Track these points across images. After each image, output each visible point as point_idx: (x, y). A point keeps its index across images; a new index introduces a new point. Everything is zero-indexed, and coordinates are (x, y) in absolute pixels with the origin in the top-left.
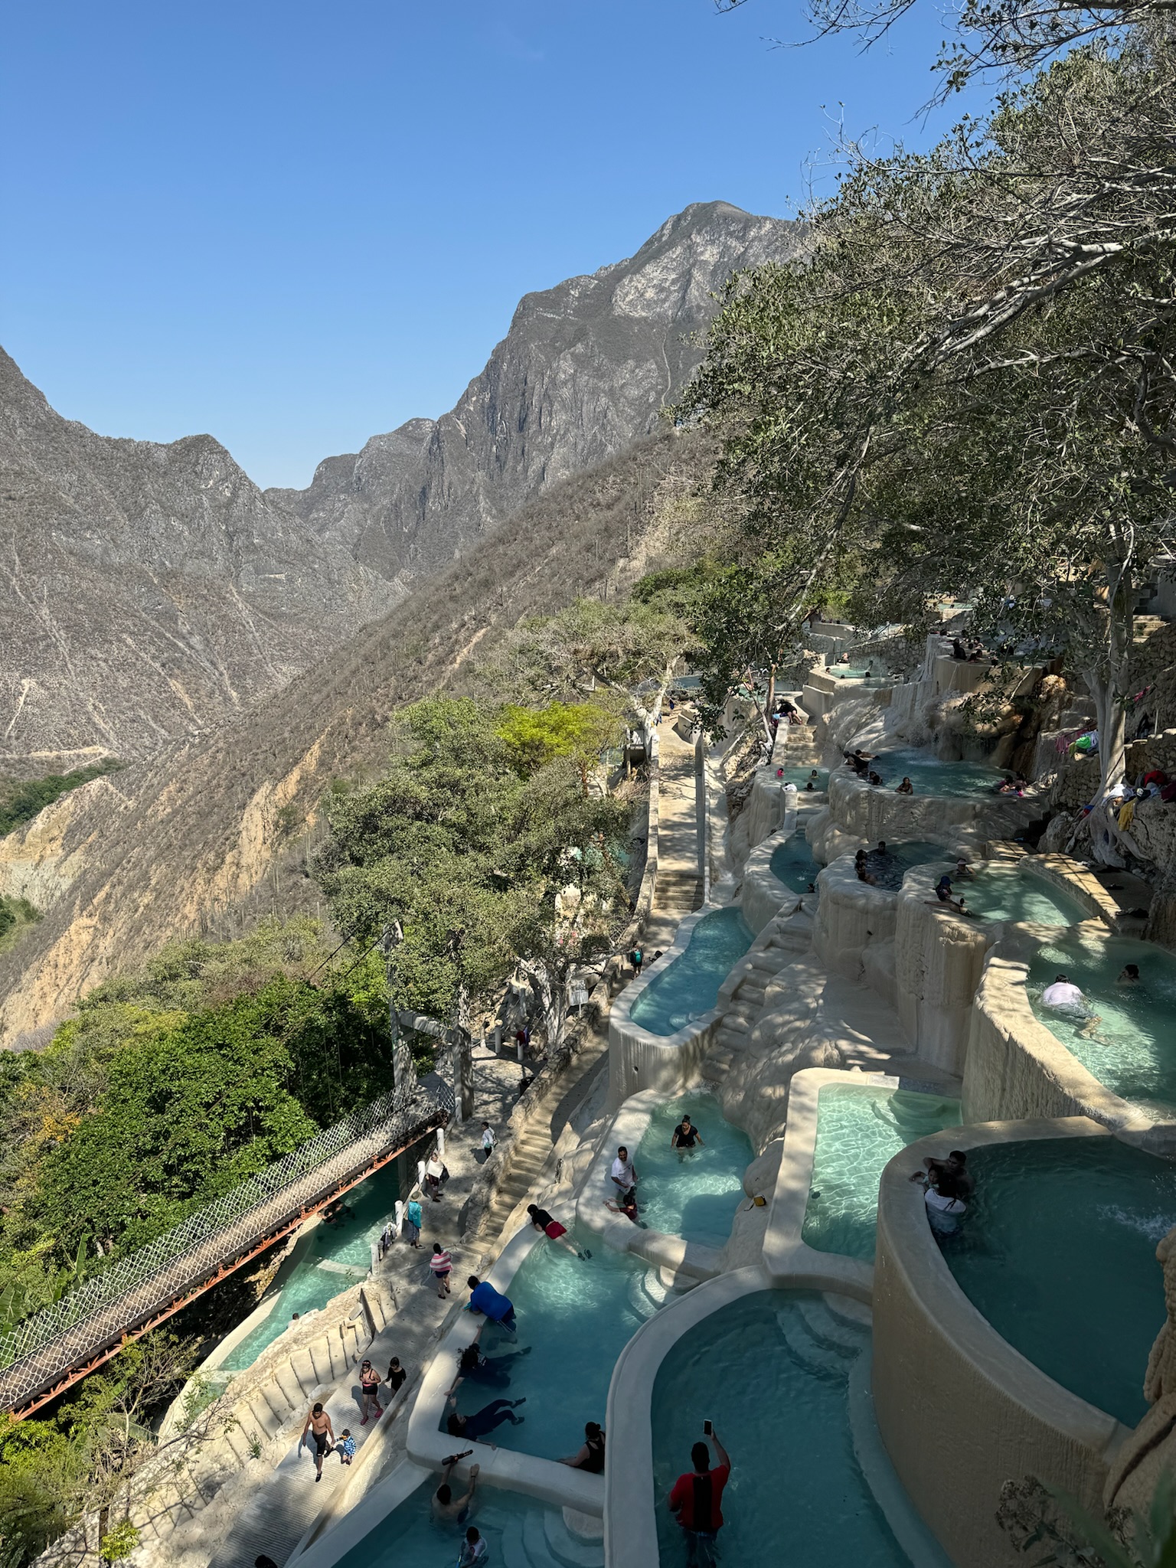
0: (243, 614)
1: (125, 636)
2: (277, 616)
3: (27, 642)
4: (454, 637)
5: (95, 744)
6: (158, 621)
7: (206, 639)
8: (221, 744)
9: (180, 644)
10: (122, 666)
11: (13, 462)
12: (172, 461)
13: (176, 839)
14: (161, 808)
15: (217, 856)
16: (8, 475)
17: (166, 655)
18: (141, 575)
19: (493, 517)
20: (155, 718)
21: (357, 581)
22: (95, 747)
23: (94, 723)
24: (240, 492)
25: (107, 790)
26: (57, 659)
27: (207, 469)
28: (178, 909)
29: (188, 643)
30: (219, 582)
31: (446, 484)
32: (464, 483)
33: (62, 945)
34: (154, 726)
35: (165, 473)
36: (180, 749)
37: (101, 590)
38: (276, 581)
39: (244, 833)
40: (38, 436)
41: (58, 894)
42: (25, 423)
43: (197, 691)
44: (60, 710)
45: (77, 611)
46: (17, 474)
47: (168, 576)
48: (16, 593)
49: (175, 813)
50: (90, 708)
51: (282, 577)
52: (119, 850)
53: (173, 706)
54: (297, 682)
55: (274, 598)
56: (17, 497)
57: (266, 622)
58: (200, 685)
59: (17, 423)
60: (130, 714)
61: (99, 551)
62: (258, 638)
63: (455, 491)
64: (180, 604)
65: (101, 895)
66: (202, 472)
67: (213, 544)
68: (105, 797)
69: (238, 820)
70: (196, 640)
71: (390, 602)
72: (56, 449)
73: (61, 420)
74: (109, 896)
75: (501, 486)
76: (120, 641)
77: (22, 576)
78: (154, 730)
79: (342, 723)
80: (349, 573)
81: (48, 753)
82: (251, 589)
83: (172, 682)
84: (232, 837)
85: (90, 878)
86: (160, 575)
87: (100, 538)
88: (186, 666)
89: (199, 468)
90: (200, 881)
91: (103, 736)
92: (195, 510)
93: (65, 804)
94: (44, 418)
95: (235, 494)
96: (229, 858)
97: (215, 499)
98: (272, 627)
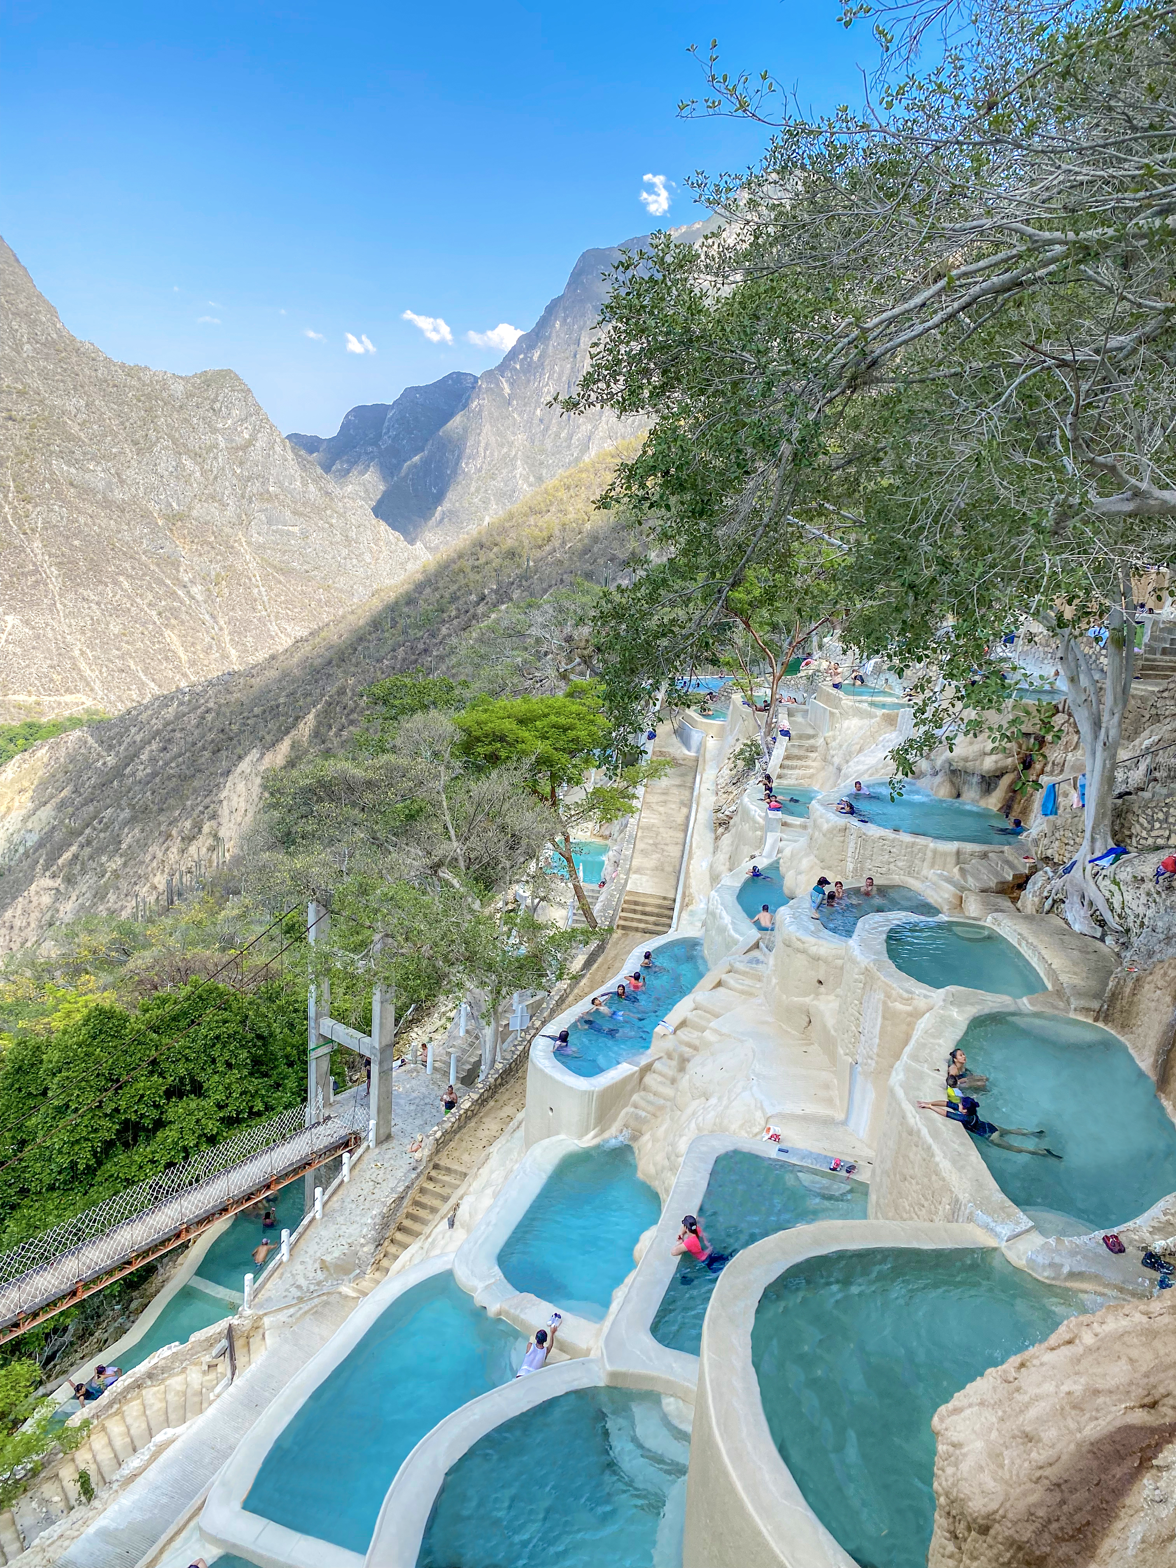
0: (250, 565)
1: (121, 578)
2: (287, 572)
3: (15, 575)
4: (472, 611)
5: (78, 692)
6: (158, 565)
7: (208, 590)
8: (211, 705)
9: (180, 592)
10: (118, 610)
11: (16, 380)
12: (190, 395)
13: (153, 802)
14: (141, 767)
15: (194, 826)
16: (10, 393)
17: (163, 603)
18: (146, 515)
19: (530, 485)
20: (146, 671)
21: (376, 541)
22: (79, 695)
23: (79, 670)
24: (259, 435)
25: (86, 742)
26: (46, 596)
27: (227, 407)
28: (147, 879)
29: (188, 592)
30: (227, 530)
31: (482, 445)
32: (502, 445)
33: (20, 906)
34: (143, 678)
35: (181, 407)
36: (167, 706)
37: (100, 526)
38: (289, 533)
39: (225, 803)
40: (47, 354)
41: (21, 850)
42: (33, 339)
43: (193, 644)
44: (43, 652)
45: (73, 548)
46: (21, 393)
47: (175, 518)
48: (7, 522)
49: (154, 774)
50: (77, 653)
51: (296, 529)
52: (92, 808)
53: (167, 658)
54: (299, 644)
55: (286, 551)
56: (18, 418)
57: (274, 577)
58: (197, 638)
59: (25, 339)
60: (120, 664)
61: (101, 485)
62: (264, 593)
63: (492, 454)
64: (183, 550)
65: (67, 855)
66: (220, 410)
67: (225, 488)
68: (83, 751)
69: (219, 788)
70: (196, 590)
71: (410, 566)
72: (65, 370)
73: (73, 340)
74: (76, 857)
75: (542, 451)
76: (115, 584)
77: (16, 503)
78: (143, 683)
79: (342, 692)
80: (369, 532)
81: (27, 698)
82: (261, 540)
83: (167, 633)
84: (212, 806)
85: (58, 836)
86: (167, 518)
87: (104, 471)
88: (184, 616)
89: (217, 406)
90: (174, 850)
91: (88, 684)
92: (209, 450)
93: (39, 754)
94: (55, 336)
95: (253, 438)
96: (206, 829)
97: (232, 440)
98: (280, 582)
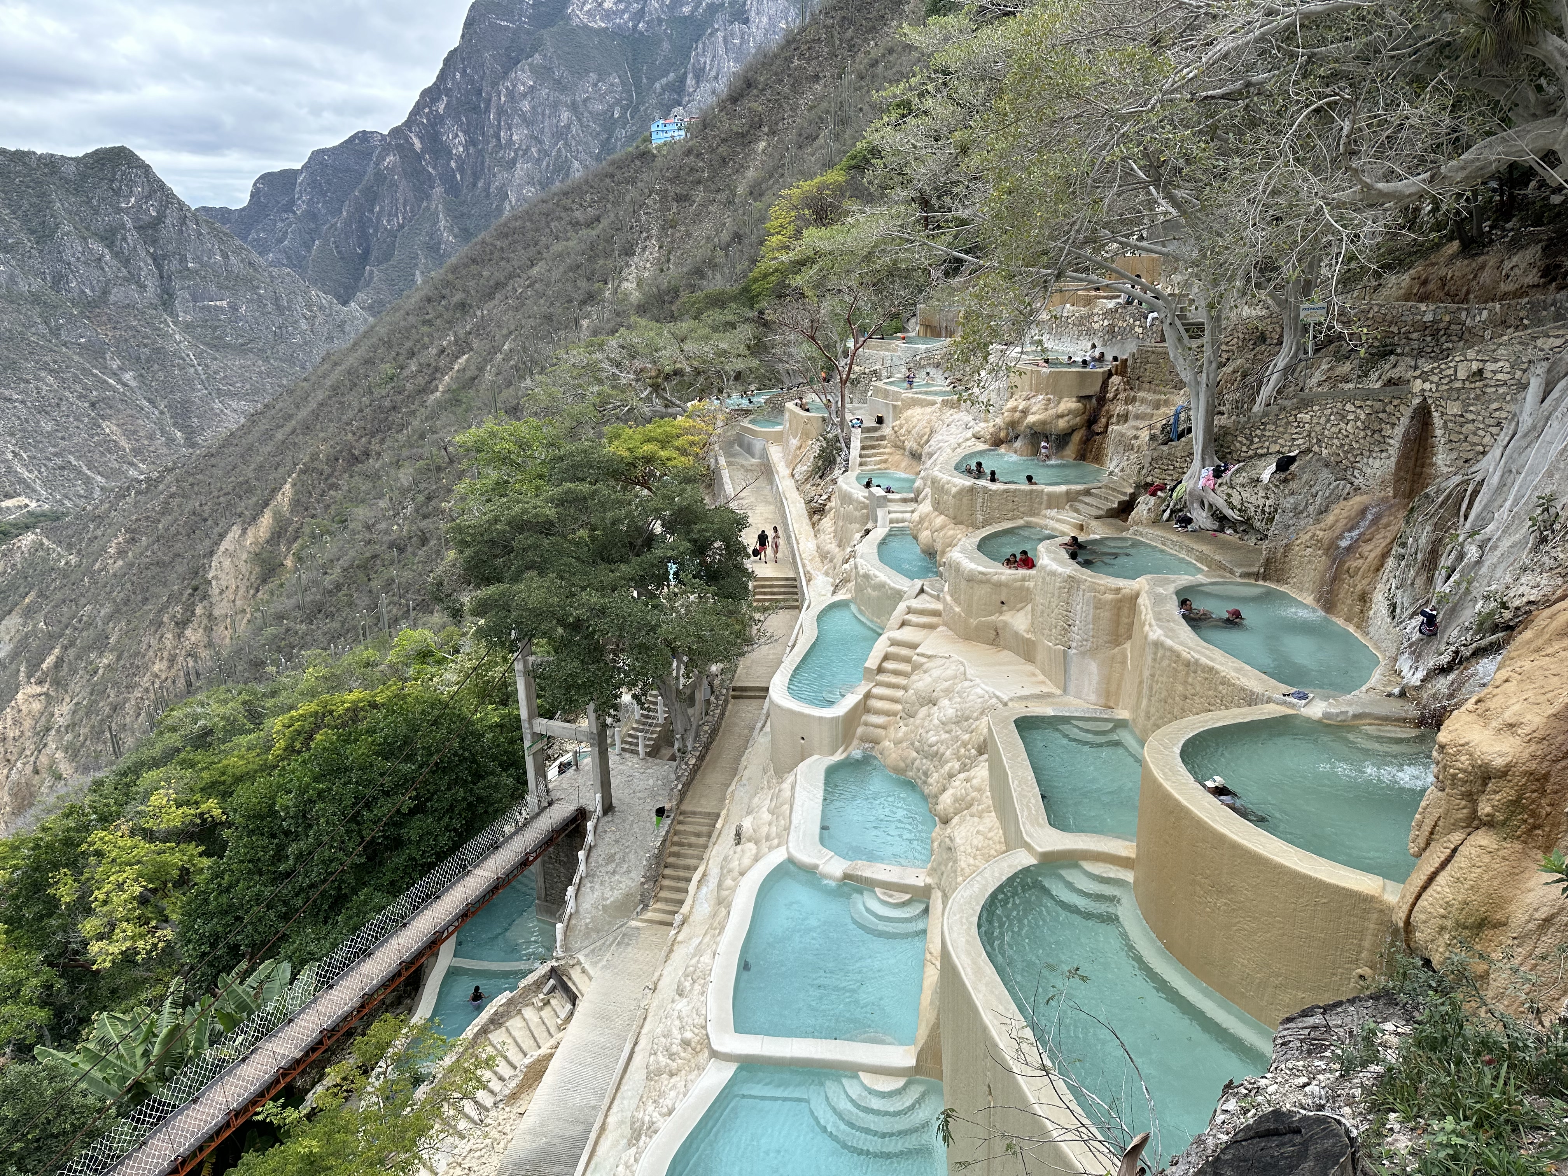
0: (182, 345)
1: (43, 374)
2: (221, 347)
4: (434, 364)
5: (19, 495)
6: (82, 355)
7: (141, 375)
8: (172, 489)
9: (111, 381)
10: (44, 407)
12: (84, 176)
14: (110, 561)
15: (186, 610)
17: (95, 393)
18: (58, 305)
19: (455, 237)
20: (89, 464)
21: (309, 306)
22: (20, 499)
23: (16, 473)
24: (168, 211)
25: (42, 544)
27: (127, 185)
28: (145, 669)
29: (120, 380)
30: (150, 311)
31: (401, 201)
32: (420, 200)
33: (9, 717)
34: (88, 472)
35: (76, 189)
36: (124, 497)
38: (217, 309)
39: (214, 583)
43: (135, 432)
47: (90, 306)
49: (128, 565)
50: (10, 456)
51: (224, 304)
52: (66, 609)
53: (109, 450)
54: (255, 418)
55: (216, 327)
57: (208, 354)
58: (138, 425)
60: (59, 461)
62: (201, 372)
63: (412, 209)
64: (107, 336)
65: (50, 660)
66: (120, 189)
67: (140, 269)
68: (41, 553)
69: (205, 569)
70: (128, 376)
71: (351, 328)
74: (60, 659)
75: (462, 203)
76: (38, 380)
78: (88, 477)
79: (314, 457)
80: (300, 299)
82: (189, 318)
83: (105, 424)
84: (201, 588)
85: (34, 644)
86: (82, 306)
88: (120, 405)
89: (116, 184)
90: (169, 636)
91: (28, 486)
92: (116, 231)
95: (162, 213)
96: (199, 611)
97: (139, 219)
98: (216, 359)
